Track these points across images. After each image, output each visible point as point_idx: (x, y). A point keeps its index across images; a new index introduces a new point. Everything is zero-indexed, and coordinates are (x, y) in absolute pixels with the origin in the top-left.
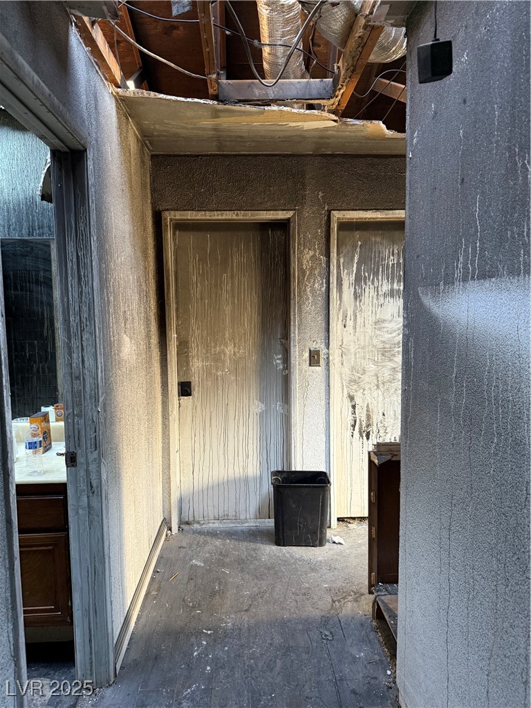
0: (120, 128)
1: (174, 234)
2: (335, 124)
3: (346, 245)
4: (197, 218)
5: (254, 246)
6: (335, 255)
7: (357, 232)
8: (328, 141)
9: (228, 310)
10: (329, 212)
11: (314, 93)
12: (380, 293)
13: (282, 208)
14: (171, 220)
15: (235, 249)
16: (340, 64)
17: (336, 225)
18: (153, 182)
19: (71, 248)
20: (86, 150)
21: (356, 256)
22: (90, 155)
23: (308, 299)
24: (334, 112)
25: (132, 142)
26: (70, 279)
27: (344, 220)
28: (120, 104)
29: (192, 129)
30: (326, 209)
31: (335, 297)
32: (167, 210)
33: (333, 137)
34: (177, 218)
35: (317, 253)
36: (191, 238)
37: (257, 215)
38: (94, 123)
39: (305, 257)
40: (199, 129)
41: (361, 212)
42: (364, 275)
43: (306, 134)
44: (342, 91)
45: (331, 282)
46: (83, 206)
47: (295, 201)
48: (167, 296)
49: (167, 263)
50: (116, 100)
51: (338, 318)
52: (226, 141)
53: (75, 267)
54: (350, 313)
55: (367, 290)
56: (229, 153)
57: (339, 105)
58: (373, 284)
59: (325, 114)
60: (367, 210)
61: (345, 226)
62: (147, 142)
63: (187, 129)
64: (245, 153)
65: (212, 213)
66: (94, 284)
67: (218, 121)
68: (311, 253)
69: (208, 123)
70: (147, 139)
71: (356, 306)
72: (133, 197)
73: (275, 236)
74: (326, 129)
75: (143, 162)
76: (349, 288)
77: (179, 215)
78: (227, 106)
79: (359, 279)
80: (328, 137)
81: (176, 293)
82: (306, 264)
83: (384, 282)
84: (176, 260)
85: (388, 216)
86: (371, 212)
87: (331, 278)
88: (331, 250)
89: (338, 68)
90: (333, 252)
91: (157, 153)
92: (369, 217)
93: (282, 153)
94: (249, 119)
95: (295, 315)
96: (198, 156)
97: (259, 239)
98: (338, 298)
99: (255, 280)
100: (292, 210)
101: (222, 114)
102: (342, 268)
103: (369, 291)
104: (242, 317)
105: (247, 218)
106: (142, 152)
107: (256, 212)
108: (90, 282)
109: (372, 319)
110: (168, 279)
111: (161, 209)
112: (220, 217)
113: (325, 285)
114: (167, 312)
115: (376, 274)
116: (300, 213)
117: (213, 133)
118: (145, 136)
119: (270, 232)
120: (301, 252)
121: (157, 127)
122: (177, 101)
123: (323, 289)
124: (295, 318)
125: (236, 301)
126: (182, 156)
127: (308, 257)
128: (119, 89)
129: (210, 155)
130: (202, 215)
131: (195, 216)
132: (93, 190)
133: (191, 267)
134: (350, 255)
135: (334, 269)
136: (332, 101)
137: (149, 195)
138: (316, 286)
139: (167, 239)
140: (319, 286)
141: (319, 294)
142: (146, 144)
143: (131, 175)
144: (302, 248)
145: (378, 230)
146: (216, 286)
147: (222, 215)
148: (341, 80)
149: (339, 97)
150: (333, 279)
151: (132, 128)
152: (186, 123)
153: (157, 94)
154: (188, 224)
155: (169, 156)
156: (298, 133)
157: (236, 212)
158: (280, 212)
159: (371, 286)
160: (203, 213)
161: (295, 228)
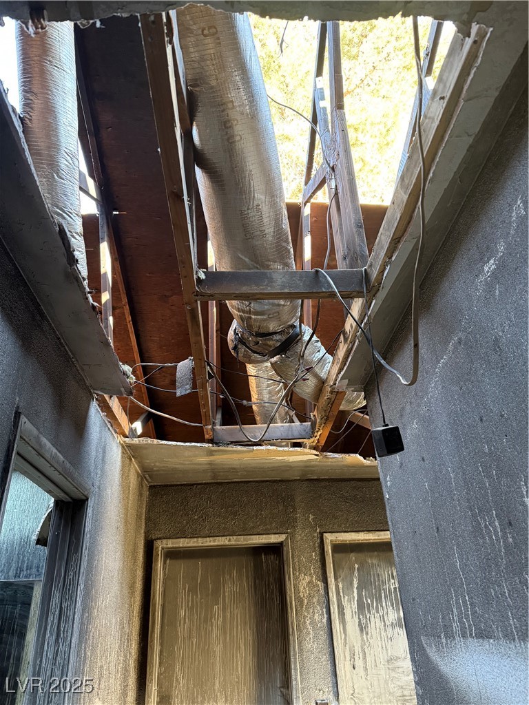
0: (123, 470)
1: (165, 563)
2: (317, 457)
3: (343, 569)
4: (189, 545)
5: (247, 572)
6: (333, 580)
7: (352, 554)
8: (313, 469)
9: (218, 649)
10: (321, 534)
11: (296, 434)
12: (387, 623)
13: (275, 531)
14: (163, 548)
15: (227, 577)
16: (315, 413)
17: (330, 547)
18: (149, 511)
19: (55, 600)
20: (87, 499)
21: (355, 580)
22: (91, 503)
23: (309, 634)
24: (315, 448)
25: (133, 480)
26: (48, 635)
27: (337, 542)
28: (125, 450)
29: (188, 464)
30: (318, 531)
31: (338, 631)
32: (160, 539)
33: (317, 466)
34: (170, 546)
35: (314, 579)
36: (181, 566)
37: (250, 539)
38: (99, 472)
39: (301, 583)
40: (195, 464)
41: (353, 534)
42: (367, 601)
43: (291, 464)
44: (319, 433)
45: (332, 612)
46: (76, 554)
47: (286, 524)
48: (151, 636)
49: (154, 596)
50: (123, 447)
51: (345, 657)
52: (220, 472)
53: (56, 621)
54: (358, 649)
55: (372, 619)
56: (223, 481)
57: (318, 442)
58: (378, 612)
59: (307, 450)
60: (358, 531)
61: (339, 548)
62: (147, 476)
63: (185, 464)
64: (237, 480)
65: (205, 539)
66: (73, 641)
67: (212, 458)
68: (307, 579)
69: (204, 459)
70: (146, 473)
71: (363, 639)
72: (127, 531)
73: (268, 561)
74: (310, 461)
75: (141, 495)
76: (353, 617)
77: (170, 544)
78: (220, 448)
79: (361, 607)
80: (313, 466)
81: (161, 632)
82: (304, 591)
83: (389, 610)
84: (164, 591)
85: (380, 538)
86: (363, 533)
87: (331, 608)
88: (328, 575)
89: (314, 416)
90: (330, 577)
91: (156, 484)
92: (362, 538)
93: (271, 479)
94: (241, 456)
95: (295, 655)
96: (193, 485)
97: (252, 565)
98: (342, 631)
99: (249, 610)
100: (284, 533)
101: (216, 453)
102: (341, 594)
103: (375, 622)
104: (235, 660)
105: (239, 543)
106: (141, 485)
107: (249, 537)
108: (69, 639)
109: (382, 658)
110: (154, 615)
111: (153, 538)
112: (212, 544)
113: (325, 615)
114: (149, 658)
115: (379, 600)
116: (292, 536)
117: (208, 466)
118: (145, 472)
119: (263, 557)
120: (296, 578)
121: (157, 464)
122: (177, 445)
123: (325, 620)
124: (295, 659)
125: (228, 638)
126: (178, 485)
127: (305, 583)
128: (127, 439)
129: (205, 484)
130: (194, 542)
131: (187, 543)
132: (88, 536)
133: (179, 600)
134: (349, 578)
135: (333, 596)
136: (312, 440)
137: (144, 525)
138: (316, 616)
139: (157, 569)
140: (319, 616)
141: (320, 627)
142: (145, 478)
143: (127, 510)
144: (298, 574)
145: (374, 551)
146: (206, 621)
147: (214, 541)
148: (317, 425)
149: (318, 437)
150: (334, 608)
151: (134, 466)
152: (184, 461)
153: (159, 441)
154: (180, 552)
155: (167, 486)
156: (284, 464)
157: (228, 538)
158: (273, 536)
159: (376, 615)
160: (195, 540)
161: (288, 551)
